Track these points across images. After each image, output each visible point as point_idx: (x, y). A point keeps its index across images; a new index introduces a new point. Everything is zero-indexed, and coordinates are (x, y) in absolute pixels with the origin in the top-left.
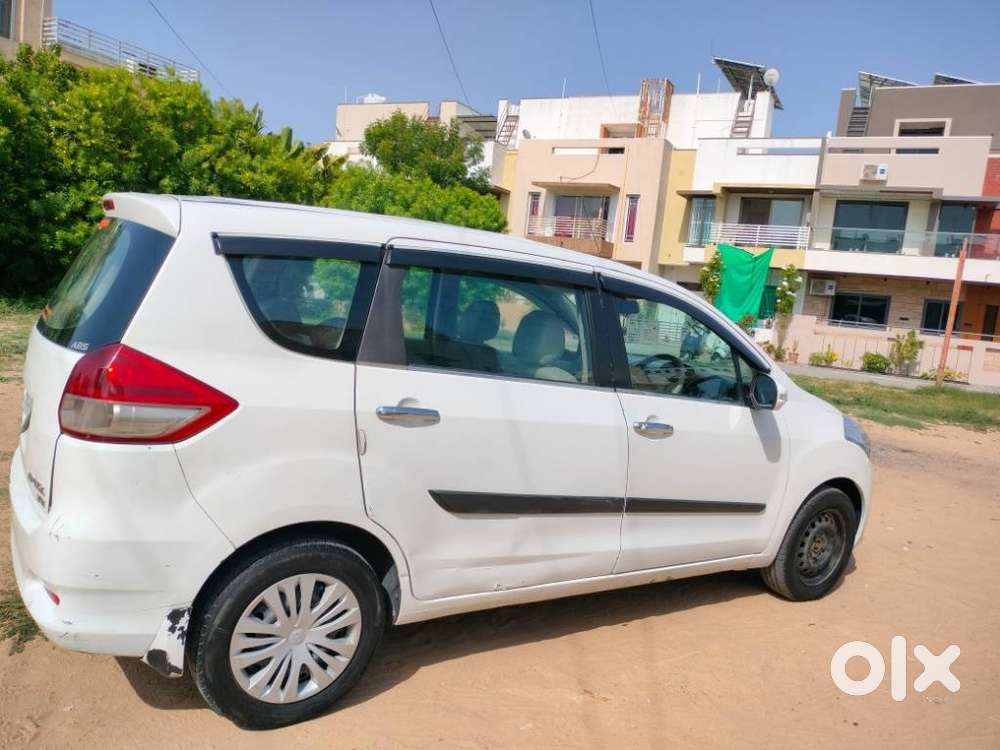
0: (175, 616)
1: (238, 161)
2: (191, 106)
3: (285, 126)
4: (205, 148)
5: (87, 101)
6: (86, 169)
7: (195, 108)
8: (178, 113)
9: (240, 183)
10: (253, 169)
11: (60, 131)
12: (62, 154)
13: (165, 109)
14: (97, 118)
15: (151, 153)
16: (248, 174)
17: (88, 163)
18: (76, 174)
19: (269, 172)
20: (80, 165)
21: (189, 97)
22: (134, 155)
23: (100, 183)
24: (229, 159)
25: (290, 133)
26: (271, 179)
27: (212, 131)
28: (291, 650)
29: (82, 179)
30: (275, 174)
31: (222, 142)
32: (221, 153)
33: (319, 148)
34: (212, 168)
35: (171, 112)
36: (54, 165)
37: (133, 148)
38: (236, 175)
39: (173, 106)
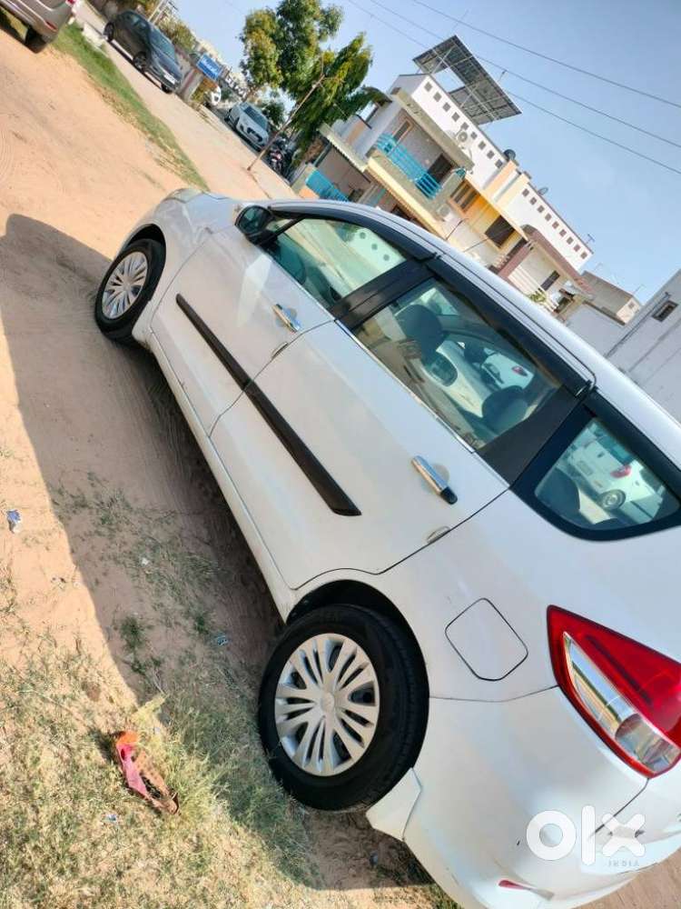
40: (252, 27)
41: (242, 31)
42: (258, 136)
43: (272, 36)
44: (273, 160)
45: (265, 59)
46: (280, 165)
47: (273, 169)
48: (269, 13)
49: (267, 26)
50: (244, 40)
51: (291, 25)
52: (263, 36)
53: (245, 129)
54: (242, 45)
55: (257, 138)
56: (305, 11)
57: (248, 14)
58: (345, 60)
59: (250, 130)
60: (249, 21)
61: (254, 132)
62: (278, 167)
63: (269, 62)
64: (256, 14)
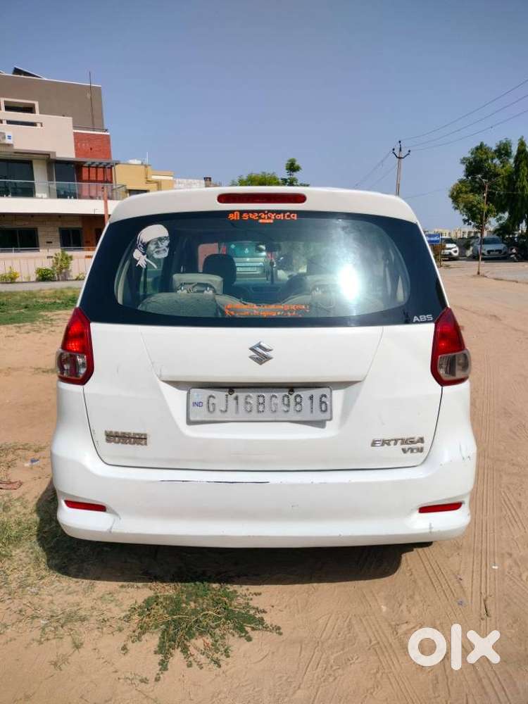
40: (455, 197)
41: (453, 205)
42: (496, 251)
43: (471, 191)
44: (512, 256)
45: (475, 206)
46: (519, 255)
47: (515, 262)
48: (462, 182)
49: (464, 189)
50: (456, 208)
51: (479, 176)
52: (465, 196)
53: (486, 253)
54: (458, 211)
55: (497, 253)
56: (482, 160)
57: (448, 193)
58: (521, 162)
59: (489, 252)
60: (452, 196)
61: (492, 251)
62: (518, 257)
63: (479, 206)
64: (453, 189)
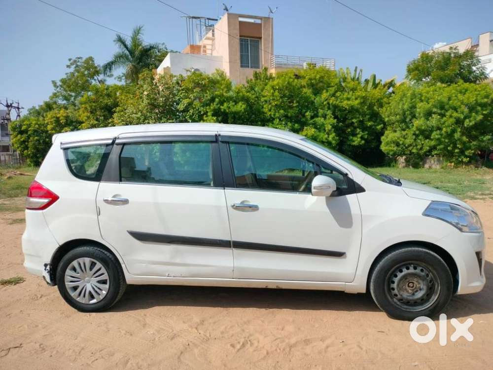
0: (46, 265)
1: (341, 97)
2: (318, 77)
3: (372, 74)
4: (325, 95)
5: (273, 87)
6: (274, 115)
7: (320, 78)
8: (313, 82)
9: (342, 107)
10: (348, 99)
11: (266, 101)
12: (266, 110)
13: (307, 81)
14: (276, 93)
15: (302, 102)
16: (345, 102)
17: (275, 112)
18: (271, 117)
19: (356, 99)
20: (272, 114)
21: (317, 73)
22: (295, 105)
23: (280, 120)
24: (337, 97)
25: (375, 77)
26: (357, 102)
27: (329, 86)
28: (86, 285)
29: (274, 119)
30: (359, 99)
31: (333, 90)
32: (334, 95)
33: (390, 81)
34: (328, 103)
35: (309, 82)
36: (264, 115)
37: (295, 102)
38: (340, 104)
39: (310, 79)
